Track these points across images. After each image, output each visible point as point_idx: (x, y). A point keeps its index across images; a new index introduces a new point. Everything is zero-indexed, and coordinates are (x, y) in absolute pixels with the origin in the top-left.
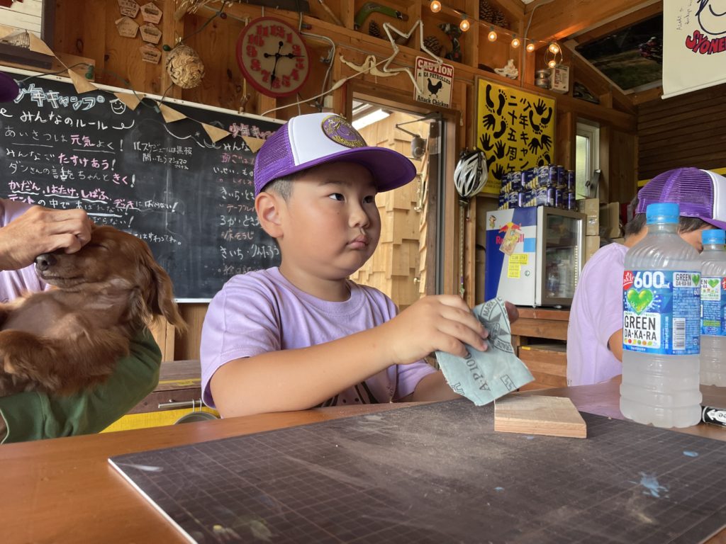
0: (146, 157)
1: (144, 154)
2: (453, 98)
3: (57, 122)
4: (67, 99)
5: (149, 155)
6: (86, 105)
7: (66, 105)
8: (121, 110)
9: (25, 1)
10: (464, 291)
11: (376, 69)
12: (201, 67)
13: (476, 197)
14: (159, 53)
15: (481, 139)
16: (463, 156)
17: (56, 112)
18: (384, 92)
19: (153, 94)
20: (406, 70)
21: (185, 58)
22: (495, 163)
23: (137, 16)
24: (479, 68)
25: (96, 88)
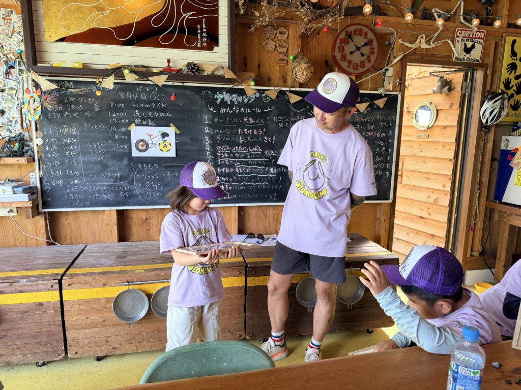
0: (280, 125)
1: (279, 124)
2: (483, 54)
3: (237, 111)
4: (241, 98)
5: (282, 124)
6: (250, 100)
8: (268, 100)
9: (219, 45)
10: (479, 191)
11: (425, 43)
12: (312, 70)
13: (496, 125)
14: (286, 58)
15: (503, 82)
16: (489, 97)
17: (236, 106)
18: (430, 58)
19: (284, 87)
20: (447, 40)
21: (303, 65)
22: (513, 99)
23: (274, 38)
24: (507, 27)
25: (256, 91)
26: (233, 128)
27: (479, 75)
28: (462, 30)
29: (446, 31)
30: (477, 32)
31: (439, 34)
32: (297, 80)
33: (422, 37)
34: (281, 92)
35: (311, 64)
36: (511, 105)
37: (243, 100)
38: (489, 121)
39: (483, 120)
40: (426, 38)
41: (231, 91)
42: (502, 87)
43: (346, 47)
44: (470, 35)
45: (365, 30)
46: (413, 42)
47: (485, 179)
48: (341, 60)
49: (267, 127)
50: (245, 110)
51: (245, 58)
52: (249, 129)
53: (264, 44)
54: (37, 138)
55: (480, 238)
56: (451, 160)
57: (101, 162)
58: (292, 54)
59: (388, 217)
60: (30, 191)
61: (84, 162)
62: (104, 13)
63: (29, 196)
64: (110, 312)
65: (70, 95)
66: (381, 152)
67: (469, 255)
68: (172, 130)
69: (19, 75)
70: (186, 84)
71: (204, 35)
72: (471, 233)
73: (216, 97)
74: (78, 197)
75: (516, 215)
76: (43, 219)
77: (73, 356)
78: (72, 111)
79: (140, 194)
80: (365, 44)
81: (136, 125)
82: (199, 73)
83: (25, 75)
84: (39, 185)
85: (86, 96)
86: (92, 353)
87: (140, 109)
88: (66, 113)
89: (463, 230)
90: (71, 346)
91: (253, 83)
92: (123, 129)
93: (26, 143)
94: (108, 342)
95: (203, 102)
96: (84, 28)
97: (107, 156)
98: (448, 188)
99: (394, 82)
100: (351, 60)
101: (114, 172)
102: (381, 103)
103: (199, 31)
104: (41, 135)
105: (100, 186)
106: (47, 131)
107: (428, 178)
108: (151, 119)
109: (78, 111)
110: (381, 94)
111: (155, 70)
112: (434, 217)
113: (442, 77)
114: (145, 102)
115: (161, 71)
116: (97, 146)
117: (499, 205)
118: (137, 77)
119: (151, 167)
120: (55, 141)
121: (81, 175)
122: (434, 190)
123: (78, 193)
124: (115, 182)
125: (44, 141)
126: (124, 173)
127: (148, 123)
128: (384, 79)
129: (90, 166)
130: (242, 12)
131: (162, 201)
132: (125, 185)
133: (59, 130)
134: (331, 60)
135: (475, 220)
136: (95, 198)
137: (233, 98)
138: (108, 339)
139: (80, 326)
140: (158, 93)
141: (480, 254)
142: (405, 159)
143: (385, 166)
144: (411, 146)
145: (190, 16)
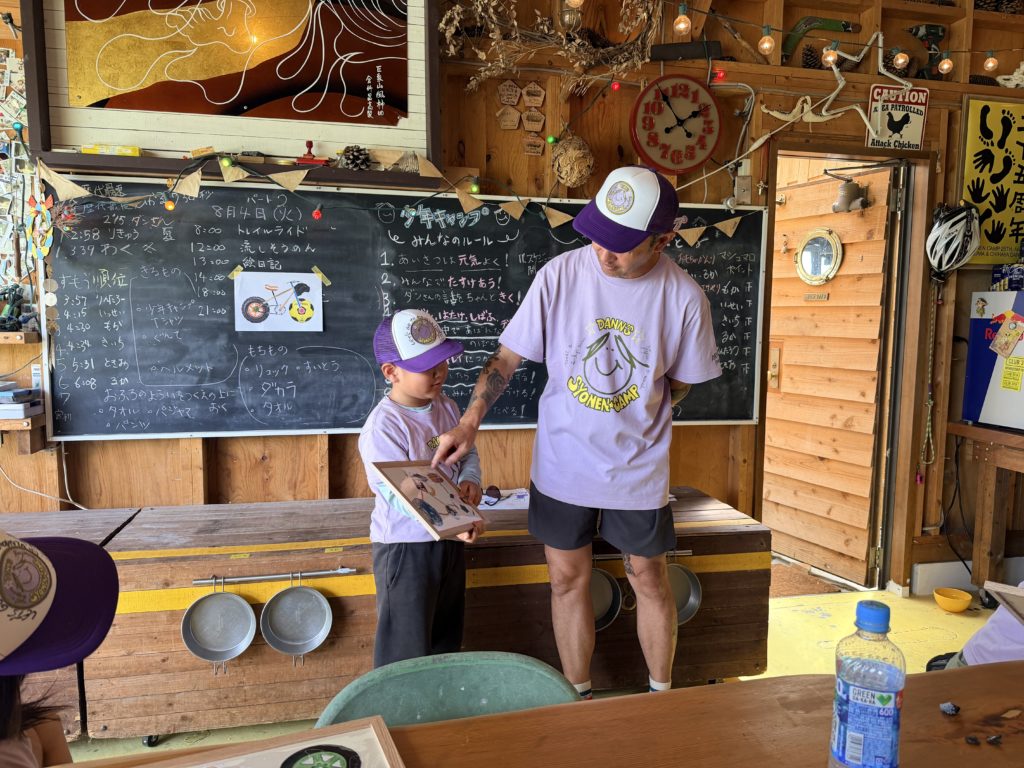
0: (531, 270)
1: (529, 267)
2: (926, 134)
3: (445, 243)
4: (453, 217)
6: (472, 221)
8: (506, 220)
9: (410, 115)
10: (932, 402)
11: (811, 113)
12: (590, 161)
13: (959, 271)
14: (542, 142)
15: (968, 187)
16: (942, 216)
17: (444, 232)
18: (822, 142)
19: (538, 196)
20: (854, 107)
21: (573, 153)
22: (991, 219)
23: (518, 103)
24: (971, 82)
25: (482, 203)
26: (438, 275)
27: (921, 174)
28: (882, 88)
29: (852, 89)
30: (911, 91)
31: (838, 95)
32: (562, 181)
33: (805, 101)
34: (531, 205)
35: (587, 151)
36: (986, 232)
37: (457, 221)
38: (944, 263)
39: (931, 260)
40: (813, 103)
41: (432, 204)
42: (967, 196)
43: (657, 120)
44: (898, 97)
45: (694, 86)
46: (788, 110)
47: (943, 378)
48: (648, 144)
49: (504, 273)
50: (462, 241)
51: (461, 142)
52: (469, 278)
53: (497, 115)
54: (46, 292)
55: (940, 498)
56: (873, 341)
57: (173, 343)
58: (552, 134)
59: (751, 454)
60: (29, 398)
61: (141, 343)
62: (185, 54)
63: (26, 409)
64: (178, 640)
65: (114, 211)
66: (733, 324)
67: (918, 532)
68: (315, 280)
69: (16, 170)
70: (344, 190)
71: (379, 95)
72: (921, 488)
73: (403, 214)
74: (126, 412)
75: (1008, 447)
76: (55, 456)
77: (98, 735)
78: (119, 242)
79: (251, 407)
80: (695, 114)
81: (245, 270)
82: (368, 166)
83: (27, 171)
84: (47, 388)
85: (147, 212)
86: (138, 728)
87: (253, 238)
88: (107, 247)
89: (905, 480)
90: (94, 713)
91: (475, 189)
92: (219, 278)
93: (26, 305)
94: (171, 705)
95: (378, 225)
96: (146, 81)
97: (185, 330)
98: (871, 398)
99: (753, 187)
100: (668, 143)
101: (200, 361)
102: (728, 227)
103: (369, 88)
104: (55, 286)
105: (171, 390)
106: (68, 281)
107: (830, 380)
108: (275, 257)
109: (130, 241)
110: (729, 211)
111: (282, 162)
112: (845, 456)
113: (849, 181)
114: (264, 225)
115: (294, 164)
116: (167, 311)
117: (974, 428)
118: (247, 174)
119: (273, 353)
120: (82, 300)
121: (133, 368)
122: (842, 404)
123: (127, 405)
124: (201, 381)
125: (60, 300)
126: (219, 365)
127: (268, 265)
128: (734, 181)
129: (151, 349)
130: (452, 50)
131: (294, 421)
132: (220, 387)
133: (91, 279)
134: (628, 146)
135: (928, 460)
136: (160, 414)
137: (437, 217)
138: (171, 700)
139: (114, 671)
140: (288, 206)
141: (942, 529)
142: (786, 344)
143: (742, 351)
144: (795, 318)
145: (351, 59)
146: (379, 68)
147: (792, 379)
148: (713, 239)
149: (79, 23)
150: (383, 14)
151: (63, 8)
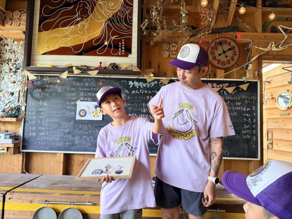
3: (142, 92)
4: (145, 84)
6: (151, 85)
7: (145, 86)
9: (132, 54)
11: (275, 48)
17: (142, 89)
18: (280, 57)
19: (175, 77)
23: (169, 50)
25: (155, 80)
26: (140, 103)
29: (290, 39)
31: (285, 41)
33: (272, 44)
34: (171, 80)
37: (146, 86)
40: (275, 45)
41: (139, 80)
43: (215, 51)
45: (228, 40)
46: (266, 47)
48: (213, 59)
50: (148, 92)
51: (150, 62)
53: (162, 53)
57: (58, 122)
60: (15, 138)
61: (49, 123)
62: (68, 39)
63: (13, 141)
65: (46, 84)
66: (248, 122)
69: (21, 73)
70: (111, 77)
71: (123, 48)
73: (129, 84)
74: (43, 143)
76: (22, 156)
78: (46, 93)
79: (79, 144)
80: (229, 49)
81: (81, 101)
82: (117, 69)
84: (22, 135)
85: (54, 84)
87: (84, 91)
88: (43, 94)
91: (152, 75)
92: (73, 103)
93: (20, 111)
96: (57, 47)
97: (62, 119)
99: (253, 73)
100: (220, 59)
101: (65, 129)
102: (244, 87)
103: (120, 46)
105: (56, 137)
106: (31, 104)
108: (90, 97)
109: (49, 92)
110: (244, 81)
111: (92, 68)
114: (87, 87)
115: (95, 69)
116: (57, 113)
118: (81, 72)
119: (87, 127)
120: (34, 109)
121: (46, 130)
123: (43, 141)
124: (65, 135)
125: (29, 109)
126: (70, 130)
127: (87, 99)
128: (246, 72)
129: (52, 124)
130: (145, 33)
131: (91, 149)
132: (70, 137)
133: (37, 104)
136: (52, 145)
137: (140, 84)
140: (95, 82)
142: (274, 131)
143: (252, 132)
144: (277, 122)
145: (115, 38)
146: (123, 40)
147: (277, 144)
148: (239, 91)
149: (41, 32)
150: (125, 25)
151: (38, 29)
